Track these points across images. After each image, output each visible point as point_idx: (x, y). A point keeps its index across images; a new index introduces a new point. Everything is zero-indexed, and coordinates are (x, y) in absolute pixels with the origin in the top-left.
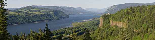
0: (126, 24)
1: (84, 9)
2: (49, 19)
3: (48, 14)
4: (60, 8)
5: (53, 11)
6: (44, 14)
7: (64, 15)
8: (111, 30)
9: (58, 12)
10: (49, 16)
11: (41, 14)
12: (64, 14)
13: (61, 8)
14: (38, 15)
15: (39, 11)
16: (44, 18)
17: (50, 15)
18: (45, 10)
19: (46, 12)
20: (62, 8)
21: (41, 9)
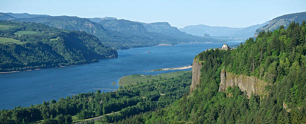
0: (266, 84)
1: (178, 28)
2: (44, 63)
3: (40, 43)
4: (90, 25)
5: (62, 35)
6: (28, 45)
7: (99, 50)
8: (216, 105)
9: (80, 38)
10: (43, 51)
11: (19, 42)
12: (100, 44)
13: (94, 23)
14: (7, 47)
15: (12, 33)
16: (28, 58)
17: (47, 48)
18: (34, 30)
19: (37, 37)
20: (99, 24)
21: (20, 27)
